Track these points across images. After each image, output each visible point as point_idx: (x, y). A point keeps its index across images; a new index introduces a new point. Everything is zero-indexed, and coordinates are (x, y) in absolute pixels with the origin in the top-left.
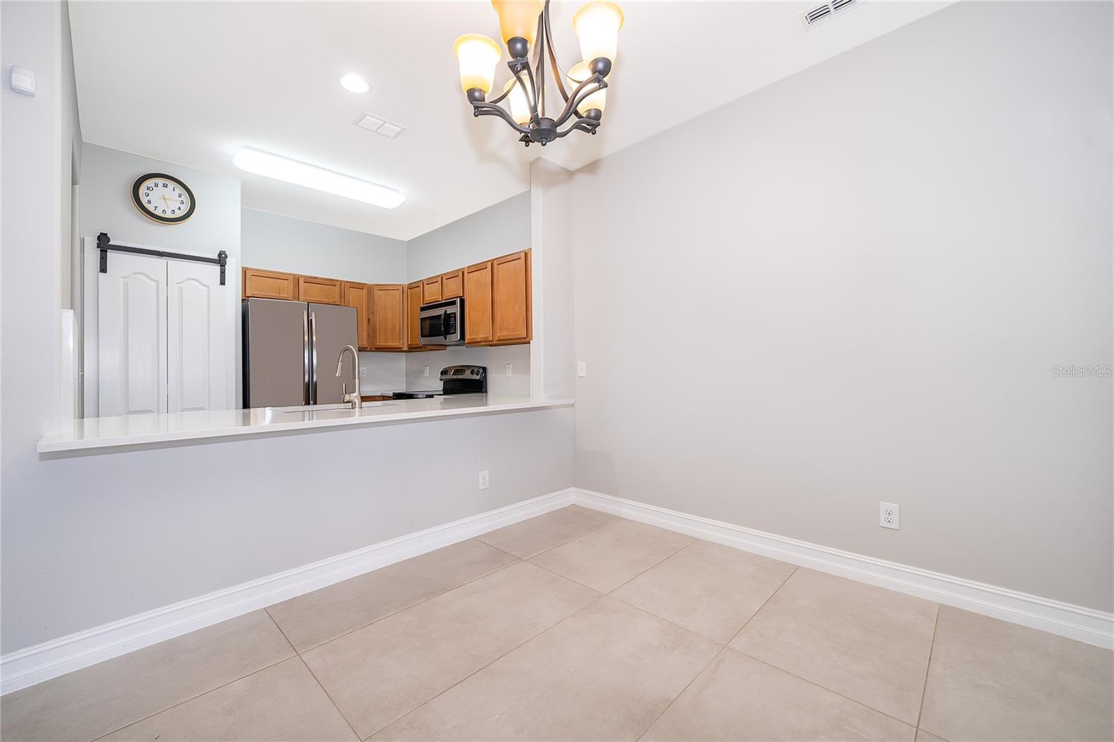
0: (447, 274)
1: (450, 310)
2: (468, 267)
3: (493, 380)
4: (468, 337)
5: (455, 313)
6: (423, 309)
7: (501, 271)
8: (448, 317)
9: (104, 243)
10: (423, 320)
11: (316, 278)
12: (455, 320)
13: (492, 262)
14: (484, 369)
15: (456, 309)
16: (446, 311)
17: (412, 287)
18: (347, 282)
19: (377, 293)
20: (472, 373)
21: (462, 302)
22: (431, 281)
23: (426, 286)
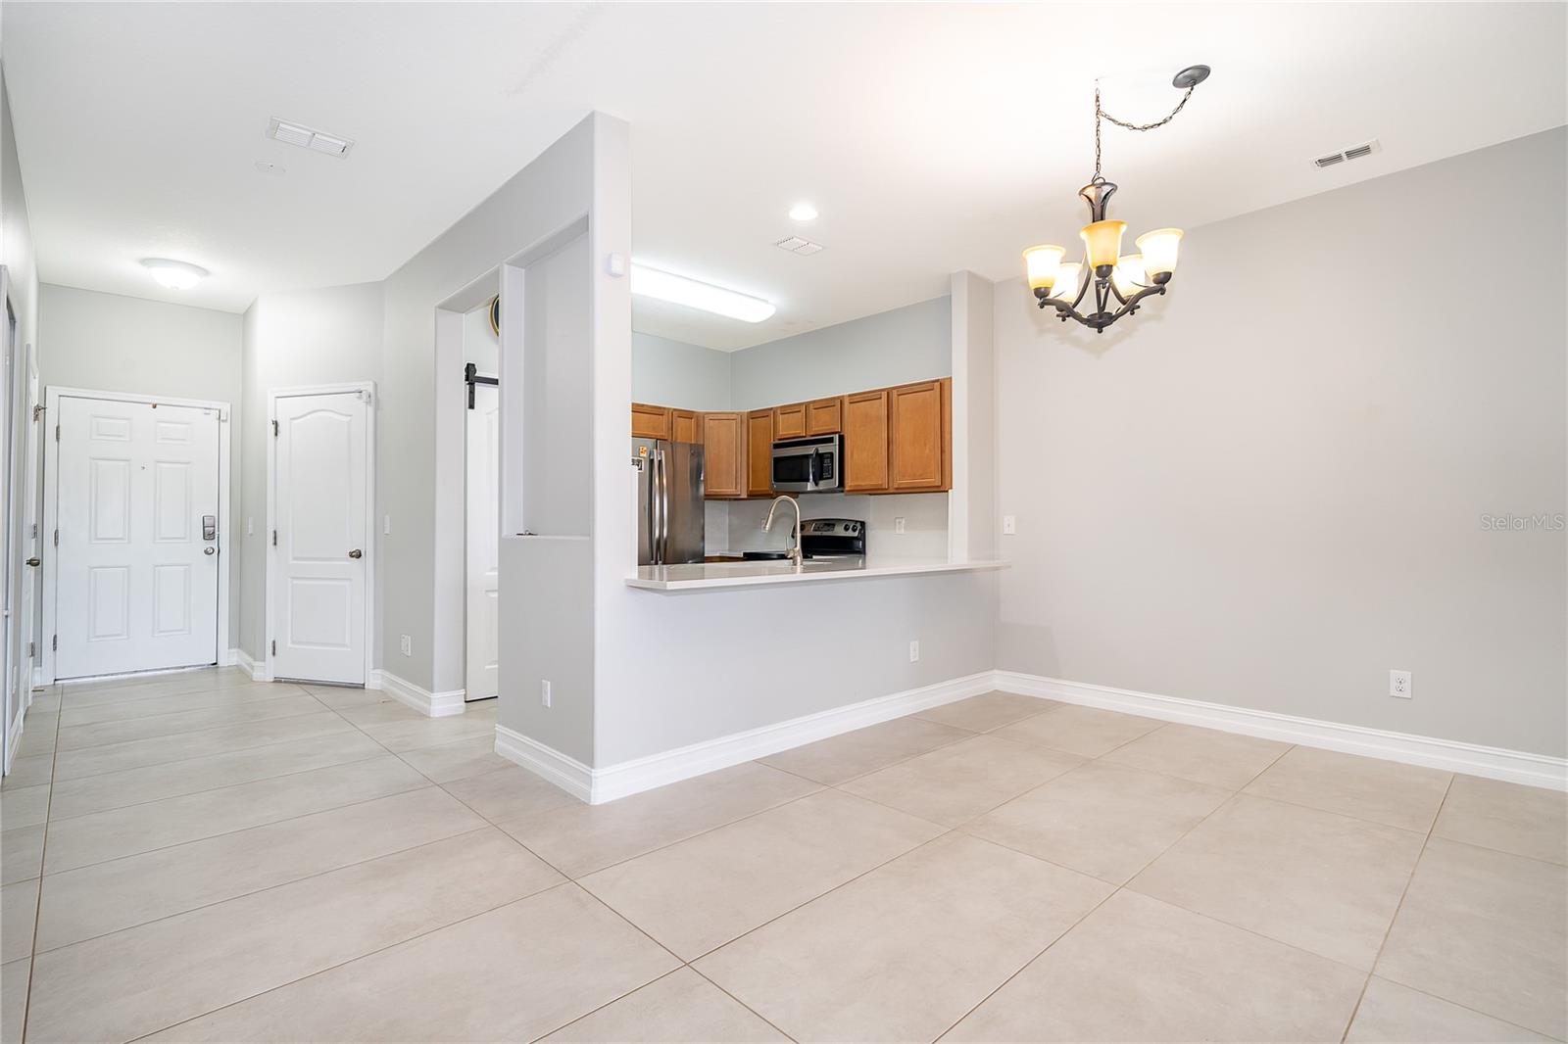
0: (814, 402)
1: (823, 449)
2: (850, 395)
3: (875, 539)
4: (849, 484)
5: (832, 454)
6: (776, 446)
7: (903, 404)
8: (820, 457)
9: (471, 376)
10: (777, 461)
11: (643, 405)
12: (832, 462)
13: (889, 392)
14: (863, 524)
15: (833, 448)
16: (817, 450)
17: (754, 415)
18: (675, 410)
19: (709, 424)
20: (846, 529)
21: (842, 439)
22: (788, 410)
23: (781, 418)
